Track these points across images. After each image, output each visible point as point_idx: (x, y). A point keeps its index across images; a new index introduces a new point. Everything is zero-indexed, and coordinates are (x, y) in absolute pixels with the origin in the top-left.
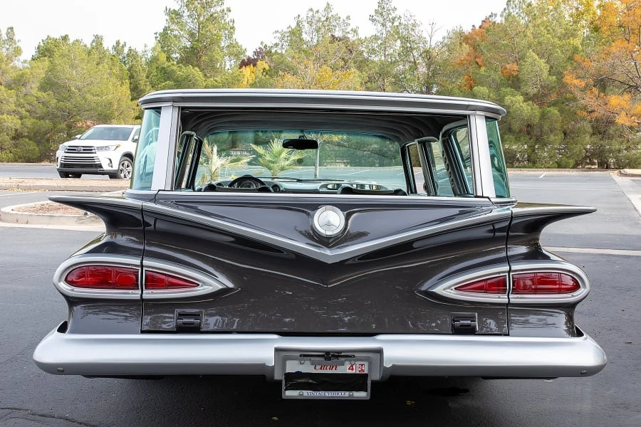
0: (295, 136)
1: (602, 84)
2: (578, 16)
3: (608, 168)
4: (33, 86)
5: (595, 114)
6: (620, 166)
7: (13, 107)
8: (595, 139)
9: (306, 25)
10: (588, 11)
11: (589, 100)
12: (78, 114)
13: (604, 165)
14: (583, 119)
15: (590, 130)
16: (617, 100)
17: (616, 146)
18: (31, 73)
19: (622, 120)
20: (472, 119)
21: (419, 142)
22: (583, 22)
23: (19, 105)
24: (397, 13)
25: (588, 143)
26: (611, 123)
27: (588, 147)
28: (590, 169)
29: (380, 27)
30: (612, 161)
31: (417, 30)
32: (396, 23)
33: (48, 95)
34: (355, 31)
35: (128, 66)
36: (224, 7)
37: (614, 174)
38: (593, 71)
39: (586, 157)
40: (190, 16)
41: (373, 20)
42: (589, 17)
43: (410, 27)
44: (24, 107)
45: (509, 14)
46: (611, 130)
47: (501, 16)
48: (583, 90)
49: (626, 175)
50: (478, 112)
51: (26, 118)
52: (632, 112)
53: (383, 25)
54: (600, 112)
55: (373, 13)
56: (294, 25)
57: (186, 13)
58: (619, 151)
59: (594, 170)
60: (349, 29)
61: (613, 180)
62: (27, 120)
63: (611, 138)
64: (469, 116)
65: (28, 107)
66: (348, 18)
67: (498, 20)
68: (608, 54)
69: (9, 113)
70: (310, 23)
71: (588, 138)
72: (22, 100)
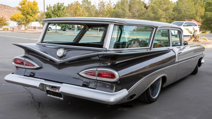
4: (171, 10)
7: (164, 16)
12: (183, 18)
18: (170, 7)
23: (166, 16)
33: (175, 12)
35: (206, 2)
44: (168, 16)
50: (112, 23)
51: (168, 19)
62: (168, 20)
64: (109, 24)
65: (169, 16)
69: (163, 18)
72: (167, 14)
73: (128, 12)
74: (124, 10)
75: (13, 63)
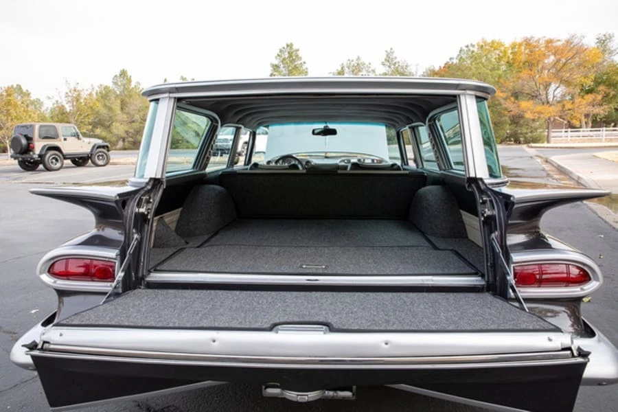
0: (321, 126)
1: (516, 95)
2: (500, 59)
3: (520, 143)
5: (512, 113)
6: (527, 142)
8: (512, 127)
9: (347, 69)
10: (505, 55)
11: (509, 104)
13: (517, 142)
14: (505, 116)
15: (510, 122)
16: (525, 104)
17: (525, 131)
19: (528, 115)
20: (462, 98)
21: (410, 128)
22: (502, 62)
24: (397, 60)
25: (508, 130)
26: (522, 117)
27: (508, 132)
28: (509, 144)
29: (387, 68)
30: (522, 139)
31: (408, 69)
32: (397, 65)
34: (374, 71)
36: (302, 61)
37: (524, 147)
38: (510, 88)
39: (507, 137)
40: (284, 67)
41: (384, 65)
42: (505, 59)
43: (404, 67)
45: (461, 58)
46: (522, 121)
47: (457, 58)
48: (505, 99)
49: (532, 147)
50: (468, 92)
52: (535, 110)
53: (389, 67)
54: (515, 111)
55: (383, 61)
56: (340, 69)
57: (282, 66)
58: (526, 133)
59: (512, 144)
60: (370, 69)
61: (524, 150)
63: (521, 126)
64: (459, 96)
66: (370, 64)
67: (455, 61)
68: (519, 78)
70: (349, 68)
71: (508, 126)
73: (120, 112)
74: (110, 109)
75: (46, 278)
